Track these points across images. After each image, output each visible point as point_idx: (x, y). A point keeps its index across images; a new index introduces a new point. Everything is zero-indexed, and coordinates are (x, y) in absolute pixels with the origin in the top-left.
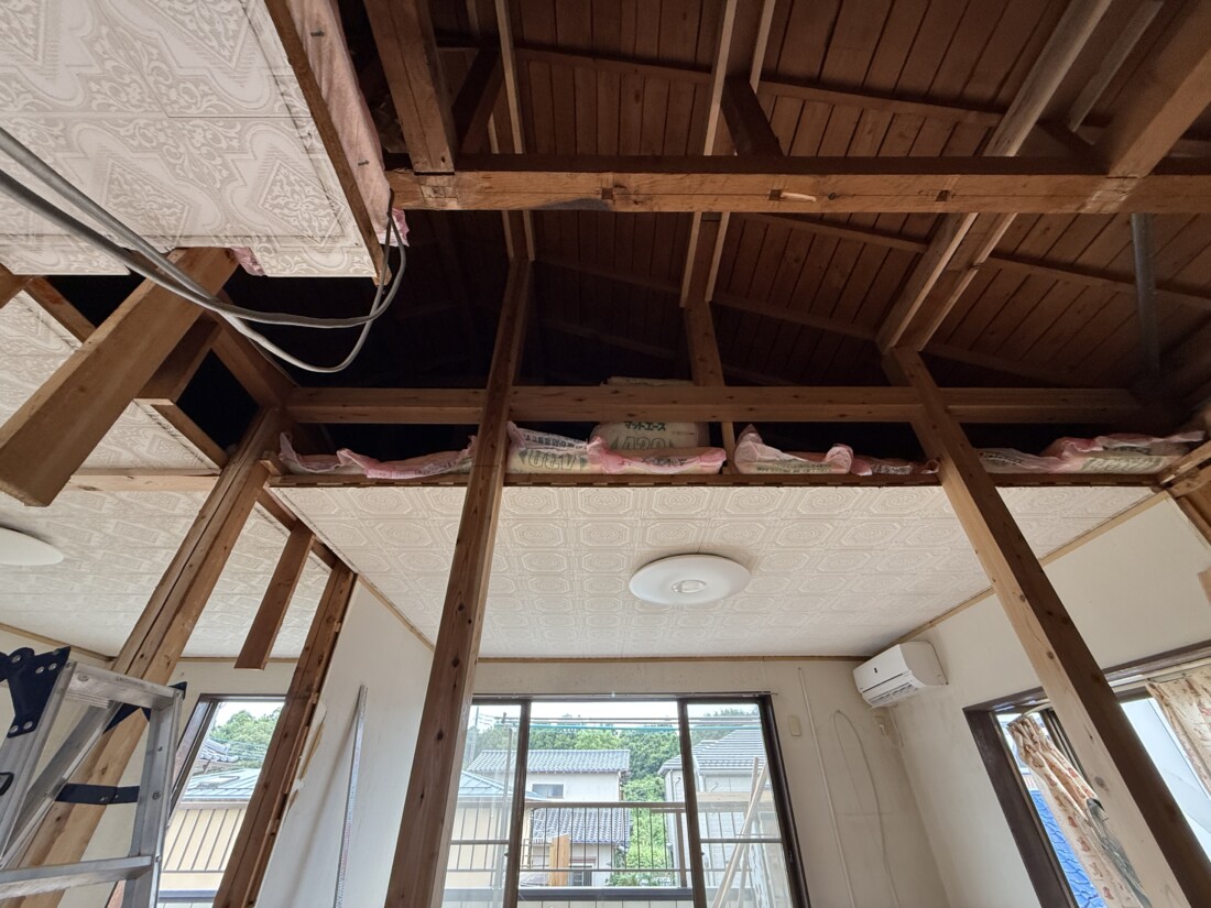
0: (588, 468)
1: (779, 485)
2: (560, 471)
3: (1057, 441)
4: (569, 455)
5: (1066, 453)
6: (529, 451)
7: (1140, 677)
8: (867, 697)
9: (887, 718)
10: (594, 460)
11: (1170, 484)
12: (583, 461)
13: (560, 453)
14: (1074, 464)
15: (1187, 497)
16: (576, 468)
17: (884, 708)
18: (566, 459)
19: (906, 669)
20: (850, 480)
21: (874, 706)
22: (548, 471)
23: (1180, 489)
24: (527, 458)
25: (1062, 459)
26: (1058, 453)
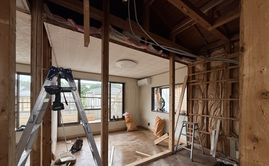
0: (125, 42)
2: (119, 41)
4: (121, 38)
5: (183, 59)
6: (114, 34)
8: (138, 85)
9: (140, 88)
10: (126, 41)
11: (189, 65)
12: (124, 40)
13: (120, 37)
14: (183, 61)
15: (189, 67)
16: (122, 41)
17: (140, 87)
18: (121, 39)
19: (147, 82)
20: (160, 56)
22: (116, 40)
24: (113, 36)
25: (182, 60)
26: (182, 59)
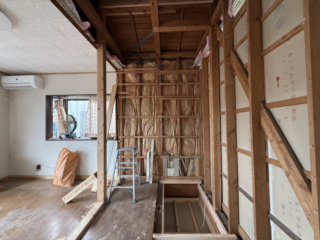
1: (66, 17)
3: (114, 55)
7: (89, 97)
11: (118, 71)
14: (113, 61)
15: (118, 74)
17: (9, 90)
20: (83, 32)
21: (6, 89)
23: (118, 73)
25: (113, 59)
26: (113, 57)
